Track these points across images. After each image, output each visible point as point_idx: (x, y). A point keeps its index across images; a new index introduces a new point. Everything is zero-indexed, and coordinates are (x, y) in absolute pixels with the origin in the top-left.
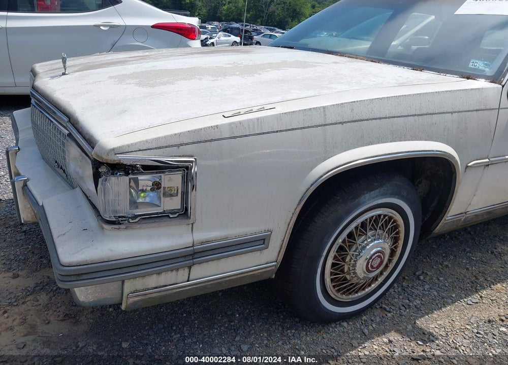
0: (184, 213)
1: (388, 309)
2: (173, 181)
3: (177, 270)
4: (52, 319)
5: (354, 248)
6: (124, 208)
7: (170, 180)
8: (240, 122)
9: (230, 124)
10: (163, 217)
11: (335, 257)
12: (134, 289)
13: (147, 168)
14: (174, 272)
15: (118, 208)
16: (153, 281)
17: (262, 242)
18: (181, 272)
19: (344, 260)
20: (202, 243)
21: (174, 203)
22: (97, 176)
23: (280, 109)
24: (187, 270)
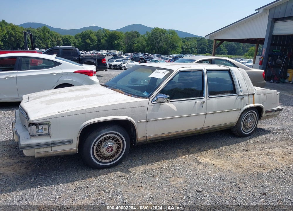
0: (49, 134)
1: (122, 166)
2: (46, 127)
3: (48, 147)
4: (22, 168)
5: (102, 145)
6: (35, 133)
7: (45, 127)
8: (62, 114)
9: (59, 114)
10: (44, 135)
11: (96, 148)
12: (37, 152)
13: (40, 124)
14: (47, 148)
15: (34, 133)
16: (42, 150)
17: (70, 142)
18: (49, 148)
19: (100, 149)
20: (53, 141)
21: (47, 132)
22: (29, 126)
23: (73, 110)
24: (50, 148)
